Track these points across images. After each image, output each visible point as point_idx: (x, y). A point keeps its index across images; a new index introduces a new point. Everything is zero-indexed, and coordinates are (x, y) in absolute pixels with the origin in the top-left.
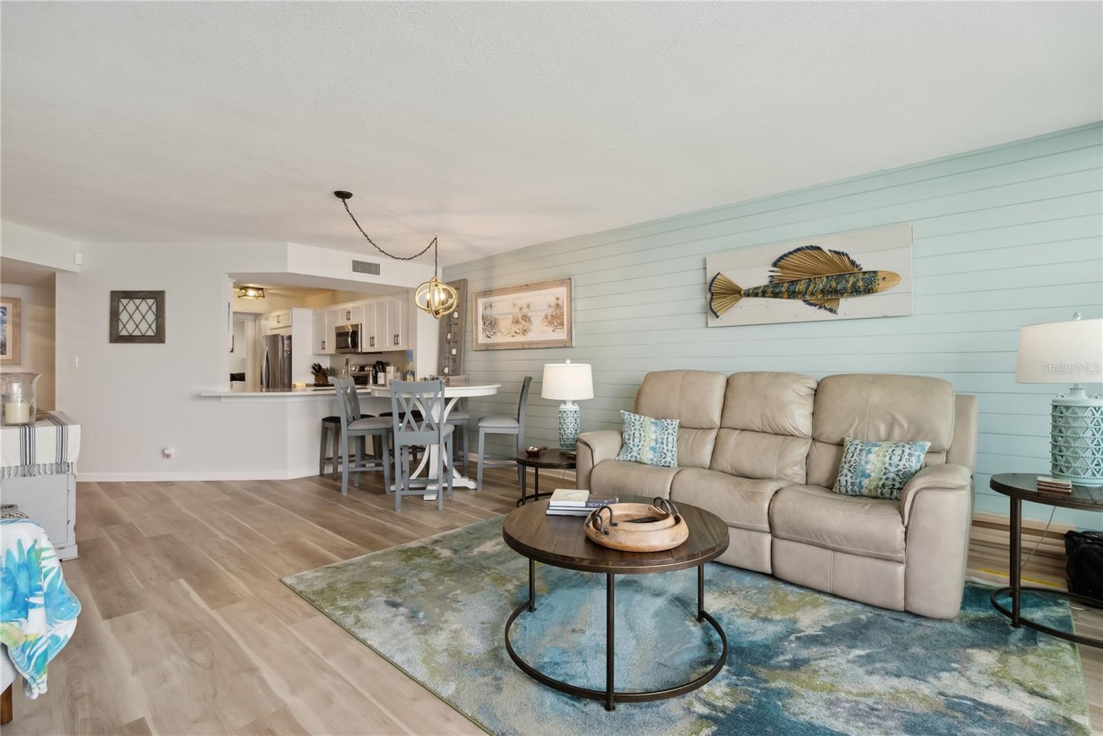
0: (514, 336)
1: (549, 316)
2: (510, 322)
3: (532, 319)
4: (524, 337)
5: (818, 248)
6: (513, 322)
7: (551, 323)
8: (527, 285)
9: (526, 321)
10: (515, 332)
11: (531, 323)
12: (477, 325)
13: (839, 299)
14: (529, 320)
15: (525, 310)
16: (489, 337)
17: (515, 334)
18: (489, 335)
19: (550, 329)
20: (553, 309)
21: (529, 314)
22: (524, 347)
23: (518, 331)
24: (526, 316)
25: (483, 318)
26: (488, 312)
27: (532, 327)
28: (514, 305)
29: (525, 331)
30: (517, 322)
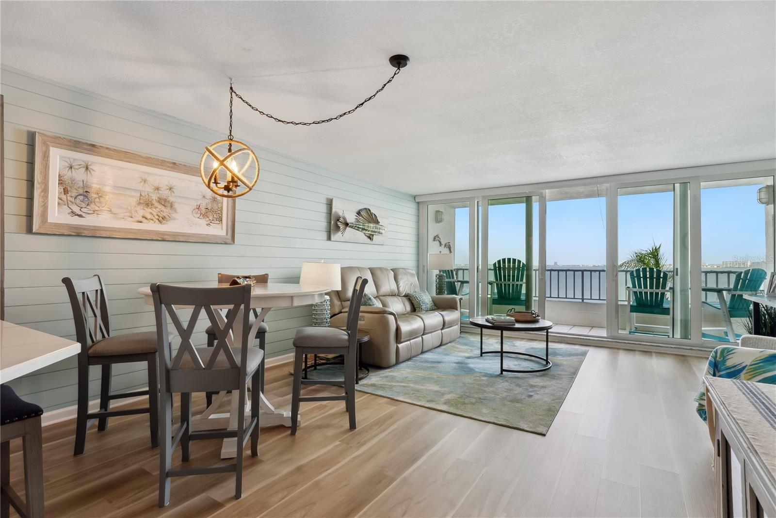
0: (141, 222)
1: (203, 208)
2: (133, 201)
3: (176, 206)
4: (160, 225)
5: (370, 210)
6: (140, 203)
7: (205, 215)
8: (174, 164)
9: (165, 206)
10: (143, 217)
11: (176, 211)
12: (45, 190)
13: (373, 235)
14: (171, 206)
15: (165, 193)
16: (80, 216)
17: (144, 220)
18: (79, 213)
19: (203, 222)
20: (207, 201)
21: (172, 199)
22: (163, 238)
23: (149, 216)
24: (165, 200)
25: (61, 182)
26: (79, 175)
27: (174, 215)
28: (145, 181)
29: (164, 218)
30: (148, 204)
